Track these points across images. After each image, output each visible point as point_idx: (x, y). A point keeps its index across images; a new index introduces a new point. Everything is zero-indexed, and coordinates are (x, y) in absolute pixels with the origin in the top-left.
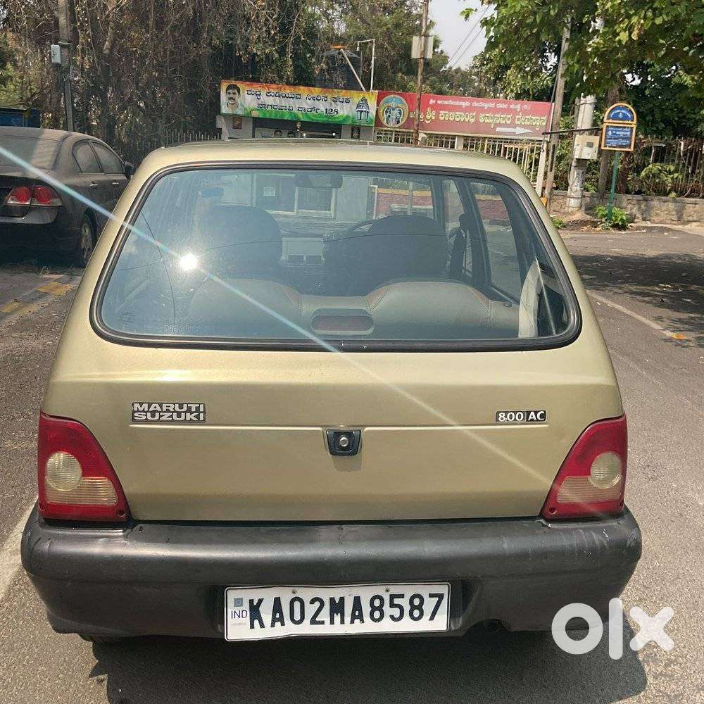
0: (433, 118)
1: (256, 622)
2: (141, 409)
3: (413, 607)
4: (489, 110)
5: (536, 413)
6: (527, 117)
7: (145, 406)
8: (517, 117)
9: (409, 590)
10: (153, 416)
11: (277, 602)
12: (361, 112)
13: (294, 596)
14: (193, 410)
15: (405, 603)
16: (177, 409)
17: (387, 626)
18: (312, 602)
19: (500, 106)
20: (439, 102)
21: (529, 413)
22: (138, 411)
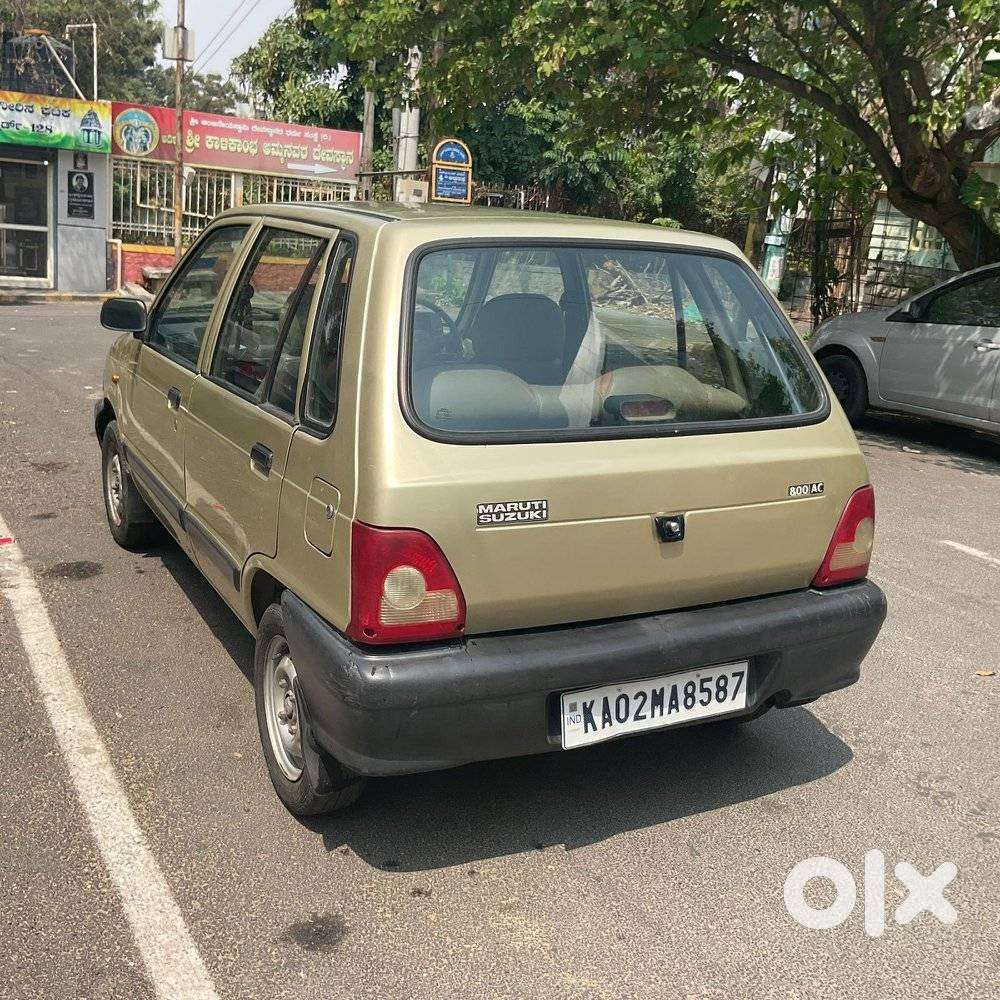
0: (197, 145)
1: (590, 725)
2: (486, 511)
3: (719, 689)
4: (276, 138)
5: (817, 485)
6: (329, 151)
7: (490, 507)
8: (315, 150)
9: (715, 673)
10: (498, 518)
11: (605, 702)
12: (89, 131)
13: (620, 693)
14: (537, 507)
15: (712, 686)
16: (522, 508)
17: (699, 712)
18: (636, 697)
19: (290, 133)
20: (204, 123)
21: (811, 485)
22: (483, 513)
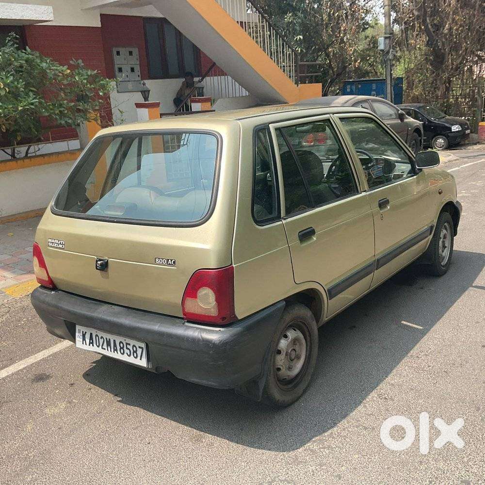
1: (84, 341)
3: (134, 351)
5: (171, 260)
7: (51, 240)
9: (132, 342)
10: (53, 245)
11: (91, 334)
13: (96, 334)
14: (62, 243)
15: (131, 348)
16: (58, 243)
18: (101, 338)
21: (168, 260)
22: (49, 242)
